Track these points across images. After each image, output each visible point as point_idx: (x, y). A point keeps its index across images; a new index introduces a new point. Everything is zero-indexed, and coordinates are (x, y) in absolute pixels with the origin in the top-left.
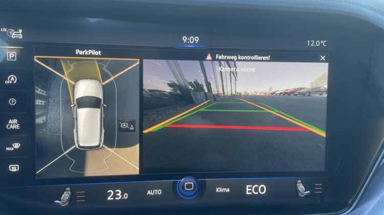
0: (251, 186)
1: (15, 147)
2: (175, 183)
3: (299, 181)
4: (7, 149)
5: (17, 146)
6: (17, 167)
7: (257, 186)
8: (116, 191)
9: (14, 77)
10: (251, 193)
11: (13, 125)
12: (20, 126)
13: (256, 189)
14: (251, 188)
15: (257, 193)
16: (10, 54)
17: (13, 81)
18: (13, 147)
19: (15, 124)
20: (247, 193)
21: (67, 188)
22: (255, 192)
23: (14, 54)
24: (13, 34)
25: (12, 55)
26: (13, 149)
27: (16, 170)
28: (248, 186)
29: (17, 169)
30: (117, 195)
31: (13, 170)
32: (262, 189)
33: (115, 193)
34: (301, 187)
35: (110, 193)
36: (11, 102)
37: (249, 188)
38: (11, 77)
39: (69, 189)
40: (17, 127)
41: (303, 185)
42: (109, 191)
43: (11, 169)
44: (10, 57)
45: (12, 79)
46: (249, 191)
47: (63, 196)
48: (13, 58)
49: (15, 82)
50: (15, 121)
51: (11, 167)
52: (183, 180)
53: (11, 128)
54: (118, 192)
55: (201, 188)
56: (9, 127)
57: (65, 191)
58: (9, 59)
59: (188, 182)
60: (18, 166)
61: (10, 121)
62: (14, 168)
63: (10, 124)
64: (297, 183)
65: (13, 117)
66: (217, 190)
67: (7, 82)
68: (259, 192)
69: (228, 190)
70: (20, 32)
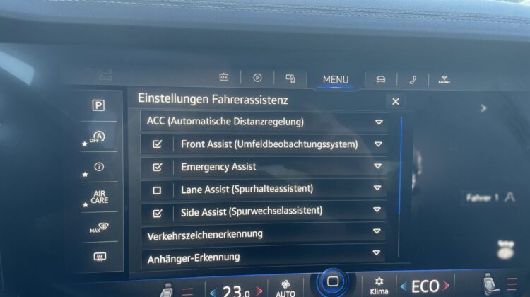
0: (418, 281)
1: (102, 228)
2: (313, 278)
3: (488, 274)
4: (91, 231)
5: (104, 226)
6: (103, 255)
7: (427, 281)
8: (235, 287)
9: (101, 134)
10: (418, 291)
11: (99, 197)
12: (109, 200)
13: (426, 286)
14: (419, 284)
15: (427, 291)
16: (97, 103)
17: (100, 139)
18: (99, 228)
19: (103, 196)
20: (414, 291)
21: (167, 284)
22: (425, 289)
23: (102, 102)
24: (100, 76)
25: (98, 104)
26: (99, 230)
27: (102, 259)
28: (414, 282)
29: (104, 258)
30: (236, 292)
31: (98, 260)
32: (434, 286)
33: (233, 290)
34: (489, 283)
35: (227, 290)
36: (97, 167)
37: (416, 284)
38: (97, 134)
39: (170, 284)
40: (105, 200)
41: (494, 280)
42: (224, 288)
43: (96, 258)
44: (97, 106)
45: (99, 136)
46: (416, 289)
47: (162, 294)
48: (101, 108)
49: (103, 140)
50: (103, 193)
51: (96, 255)
52: (324, 272)
53: (97, 203)
54: (237, 290)
55: (350, 284)
56: (94, 200)
57: (165, 287)
58: (95, 109)
59: (332, 276)
60: (105, 253)
61: (96, 193)
62: (100, 257)
63: (96, 197)
64: (485, 277)
65: (99, 188)
66: (372, 291)
67: (92, 140)
68: (429, 290)
69: (387, 292)
70: (110, 73)
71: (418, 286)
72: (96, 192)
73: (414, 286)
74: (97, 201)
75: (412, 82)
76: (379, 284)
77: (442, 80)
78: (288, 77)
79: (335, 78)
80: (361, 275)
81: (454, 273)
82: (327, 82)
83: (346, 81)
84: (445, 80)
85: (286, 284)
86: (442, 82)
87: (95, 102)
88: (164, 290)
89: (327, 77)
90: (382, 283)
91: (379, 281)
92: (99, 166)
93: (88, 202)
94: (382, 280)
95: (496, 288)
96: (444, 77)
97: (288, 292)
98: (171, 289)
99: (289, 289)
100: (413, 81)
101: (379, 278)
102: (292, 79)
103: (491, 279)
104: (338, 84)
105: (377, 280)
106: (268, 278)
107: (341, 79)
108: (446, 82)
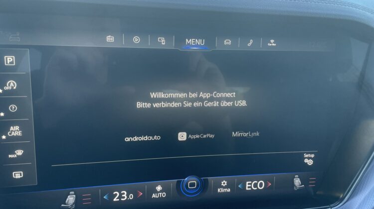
0: (250, 182)
2: (179, 183)
3: (297, 176)
4: (10, 156)
5: (19, 153)
6: (21, 174)
7: (256, 182)
8: (122, 192)
9: (13, 83)
10: (250, 189)
11: (14, 131)
12: (22, 133)
13: (255, 185)
14: (251, 184)
15: (256, 189)
16: (8, 59)
17: (12, 87)
18: (15, 154)
19: (17, 131)
20: (247, 189)
21: (71, 193)
22: (254, 187)
23: (12, 58)
24: (11, 37)
25: (10, 60)
26: (16, 156)
27: (20, 177)
28: (247, 183)
29: (21, 175)
30: (123, 196)
31: (16, 177)
32: (261, 185)
33: (121, 195)
34: (297, 182)
35: (116, 194)
36: (11, 108)
37: (249, 184)
38: (10, 83)
39: (73, 192)
40: (19, 133)
41: (300, 180)
42: (114, 193)
43: (15, 176)
44: (9, 61)
45: (12, 84)
46: (249, 187)
47: (67, 199)
48: (12, 63)
49: (15, 88)
50: (17, 128)
51: (15, 174)
52: (186, 179)
53: (13, 135)
54: (124, 194)
55: (204, 186)
56: (10, 134)
57: (69, 195)
59: (191, 181)
60: (22, 172)
62: (18, 175)
63: (12, 131)
64: (294, 178)
65: (14, 124)
66: (219, 190)
67: (6, 88)
68: (258, 188)
69: (229, 190)
70: (18, 35)
71: (250, 185)
72: (12, 127)
73: (247, 186)
74: (13, 134)
75: (249, 44)
76: (224, 185)
77: (271, 43)
78: (160, 40)
79: (195, 41)
80: (211, 180)
81: (275, 176)
82: (189, 44)
83: (202, 43)
84: (272, 43)
85: (159, 188)
86: (271, 45)
87: (6, 58)
88: (69, 196)
89: (189, 40)
90: (226, 184)
91: (224, 183)
92: (13, 108)
93: (6, 135)
94: (226, 182)
95: (301, 185)
96: (272, 41)
97: (160, 194)
98: (74, 196)
99: (161, 191)
100: (251, 43)
101: (224, 181)
102: (163, 41)
103: (299, 179)
104: (197, 46)
105: (222, 182)
106: (146, 185)
107: (199, 42)
108: (274, 45)
